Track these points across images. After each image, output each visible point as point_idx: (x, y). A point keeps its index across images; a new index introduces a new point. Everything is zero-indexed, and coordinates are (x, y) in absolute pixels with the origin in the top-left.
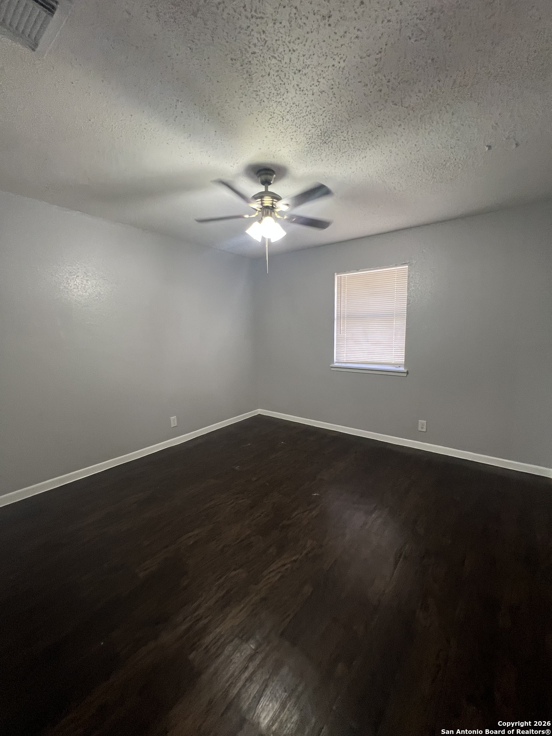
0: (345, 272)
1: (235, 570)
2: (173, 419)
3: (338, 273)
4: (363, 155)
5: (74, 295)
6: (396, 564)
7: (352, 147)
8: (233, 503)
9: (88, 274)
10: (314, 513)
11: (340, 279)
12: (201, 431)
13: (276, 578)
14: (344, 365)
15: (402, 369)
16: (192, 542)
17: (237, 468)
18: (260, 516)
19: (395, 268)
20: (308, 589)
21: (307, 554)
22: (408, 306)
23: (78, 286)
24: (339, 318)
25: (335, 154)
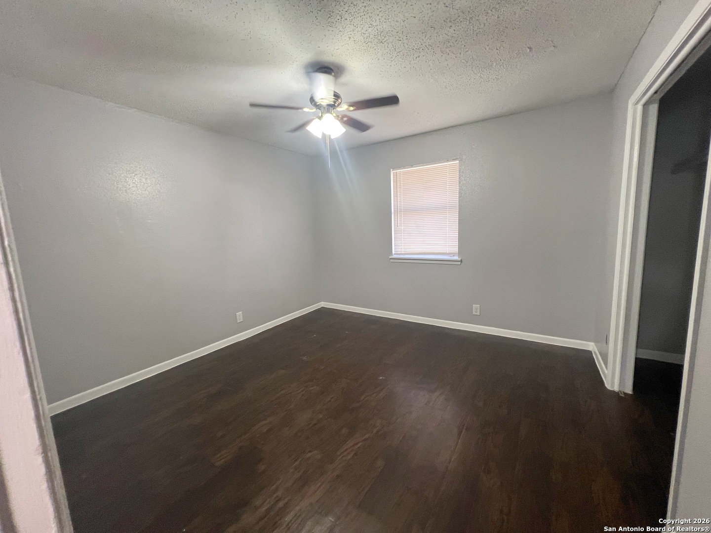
0: (400, 168)
1: (310, 452)
2: (239, 314)
3: (394, 169)
4: (416, 55)
5: (133, 194)
6: (460, 433)
7: (407, 47)
8: (303, 391)
9: (147, 172)
10: (382, 395)
11: (396, 175)
12: (267, 325)
13: (349, 457)
14: (402, 256)
15: (456, 258)
16: (265, 430)
17: (305, 358)
18: (330, 401)
19: (447, 163)
20: (380, 463)
21: (378, 432)
22: (460, 198)
23: (137, 185)
24: (396, 211)
25: (391, 53)
